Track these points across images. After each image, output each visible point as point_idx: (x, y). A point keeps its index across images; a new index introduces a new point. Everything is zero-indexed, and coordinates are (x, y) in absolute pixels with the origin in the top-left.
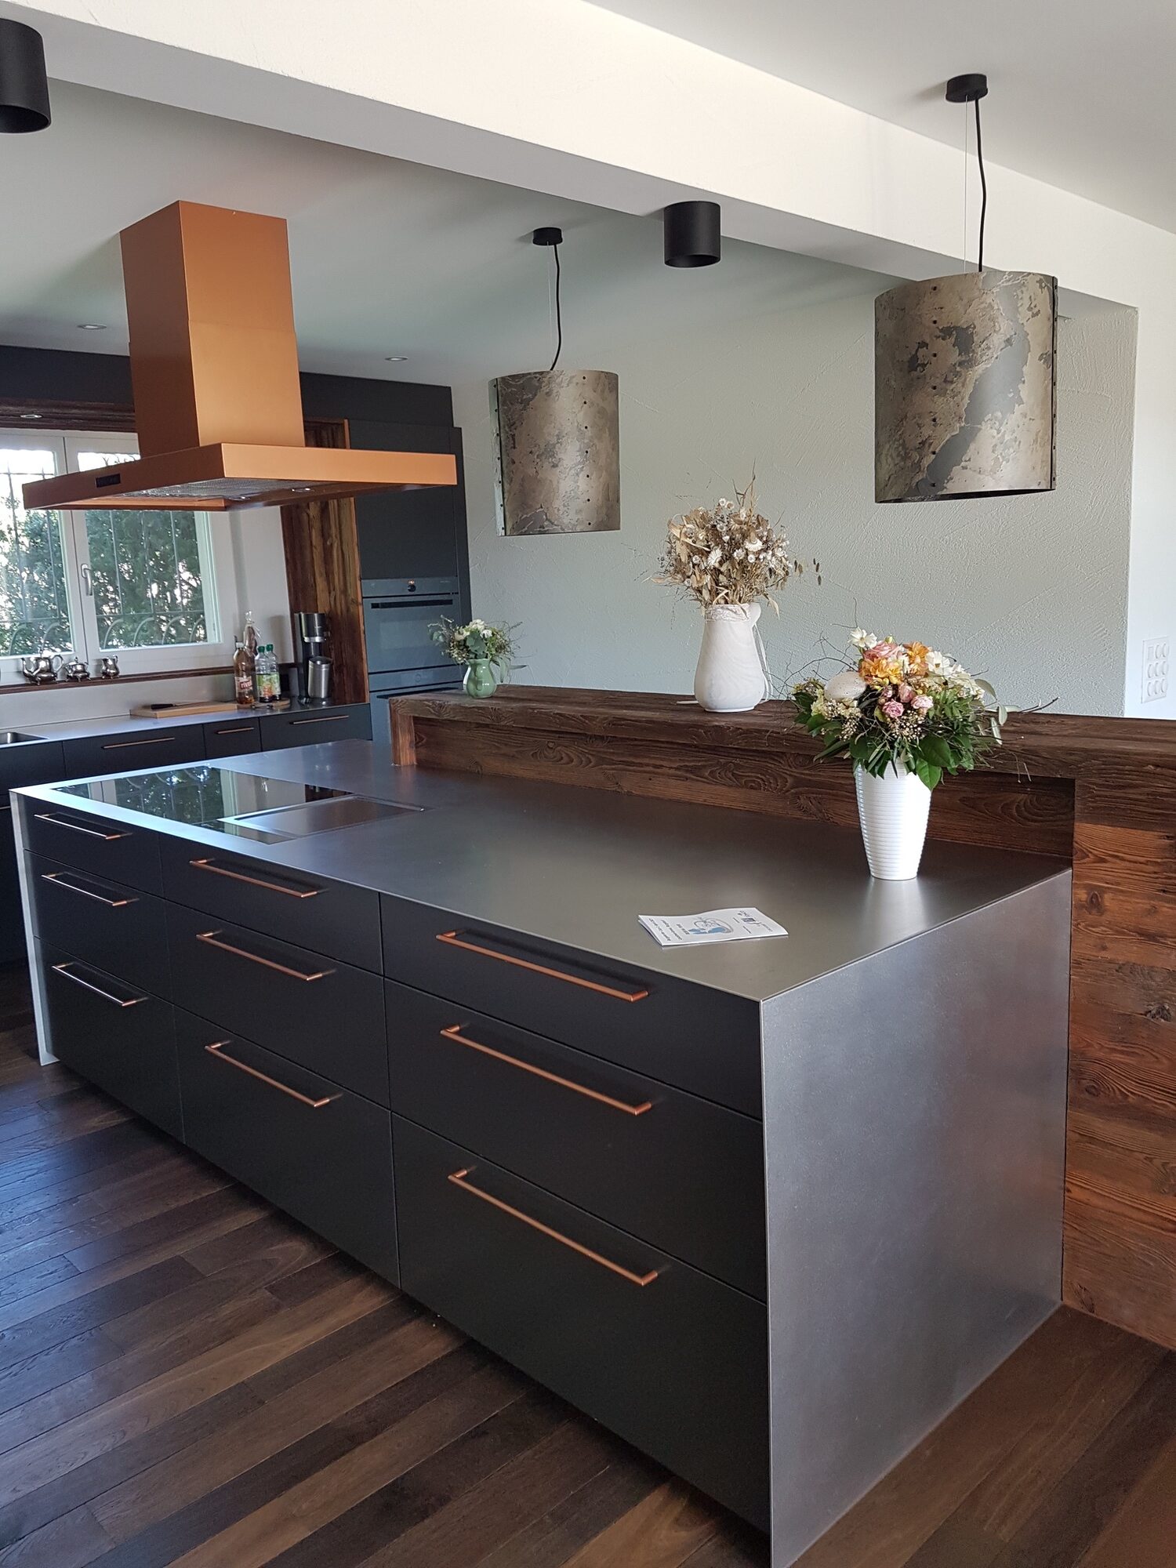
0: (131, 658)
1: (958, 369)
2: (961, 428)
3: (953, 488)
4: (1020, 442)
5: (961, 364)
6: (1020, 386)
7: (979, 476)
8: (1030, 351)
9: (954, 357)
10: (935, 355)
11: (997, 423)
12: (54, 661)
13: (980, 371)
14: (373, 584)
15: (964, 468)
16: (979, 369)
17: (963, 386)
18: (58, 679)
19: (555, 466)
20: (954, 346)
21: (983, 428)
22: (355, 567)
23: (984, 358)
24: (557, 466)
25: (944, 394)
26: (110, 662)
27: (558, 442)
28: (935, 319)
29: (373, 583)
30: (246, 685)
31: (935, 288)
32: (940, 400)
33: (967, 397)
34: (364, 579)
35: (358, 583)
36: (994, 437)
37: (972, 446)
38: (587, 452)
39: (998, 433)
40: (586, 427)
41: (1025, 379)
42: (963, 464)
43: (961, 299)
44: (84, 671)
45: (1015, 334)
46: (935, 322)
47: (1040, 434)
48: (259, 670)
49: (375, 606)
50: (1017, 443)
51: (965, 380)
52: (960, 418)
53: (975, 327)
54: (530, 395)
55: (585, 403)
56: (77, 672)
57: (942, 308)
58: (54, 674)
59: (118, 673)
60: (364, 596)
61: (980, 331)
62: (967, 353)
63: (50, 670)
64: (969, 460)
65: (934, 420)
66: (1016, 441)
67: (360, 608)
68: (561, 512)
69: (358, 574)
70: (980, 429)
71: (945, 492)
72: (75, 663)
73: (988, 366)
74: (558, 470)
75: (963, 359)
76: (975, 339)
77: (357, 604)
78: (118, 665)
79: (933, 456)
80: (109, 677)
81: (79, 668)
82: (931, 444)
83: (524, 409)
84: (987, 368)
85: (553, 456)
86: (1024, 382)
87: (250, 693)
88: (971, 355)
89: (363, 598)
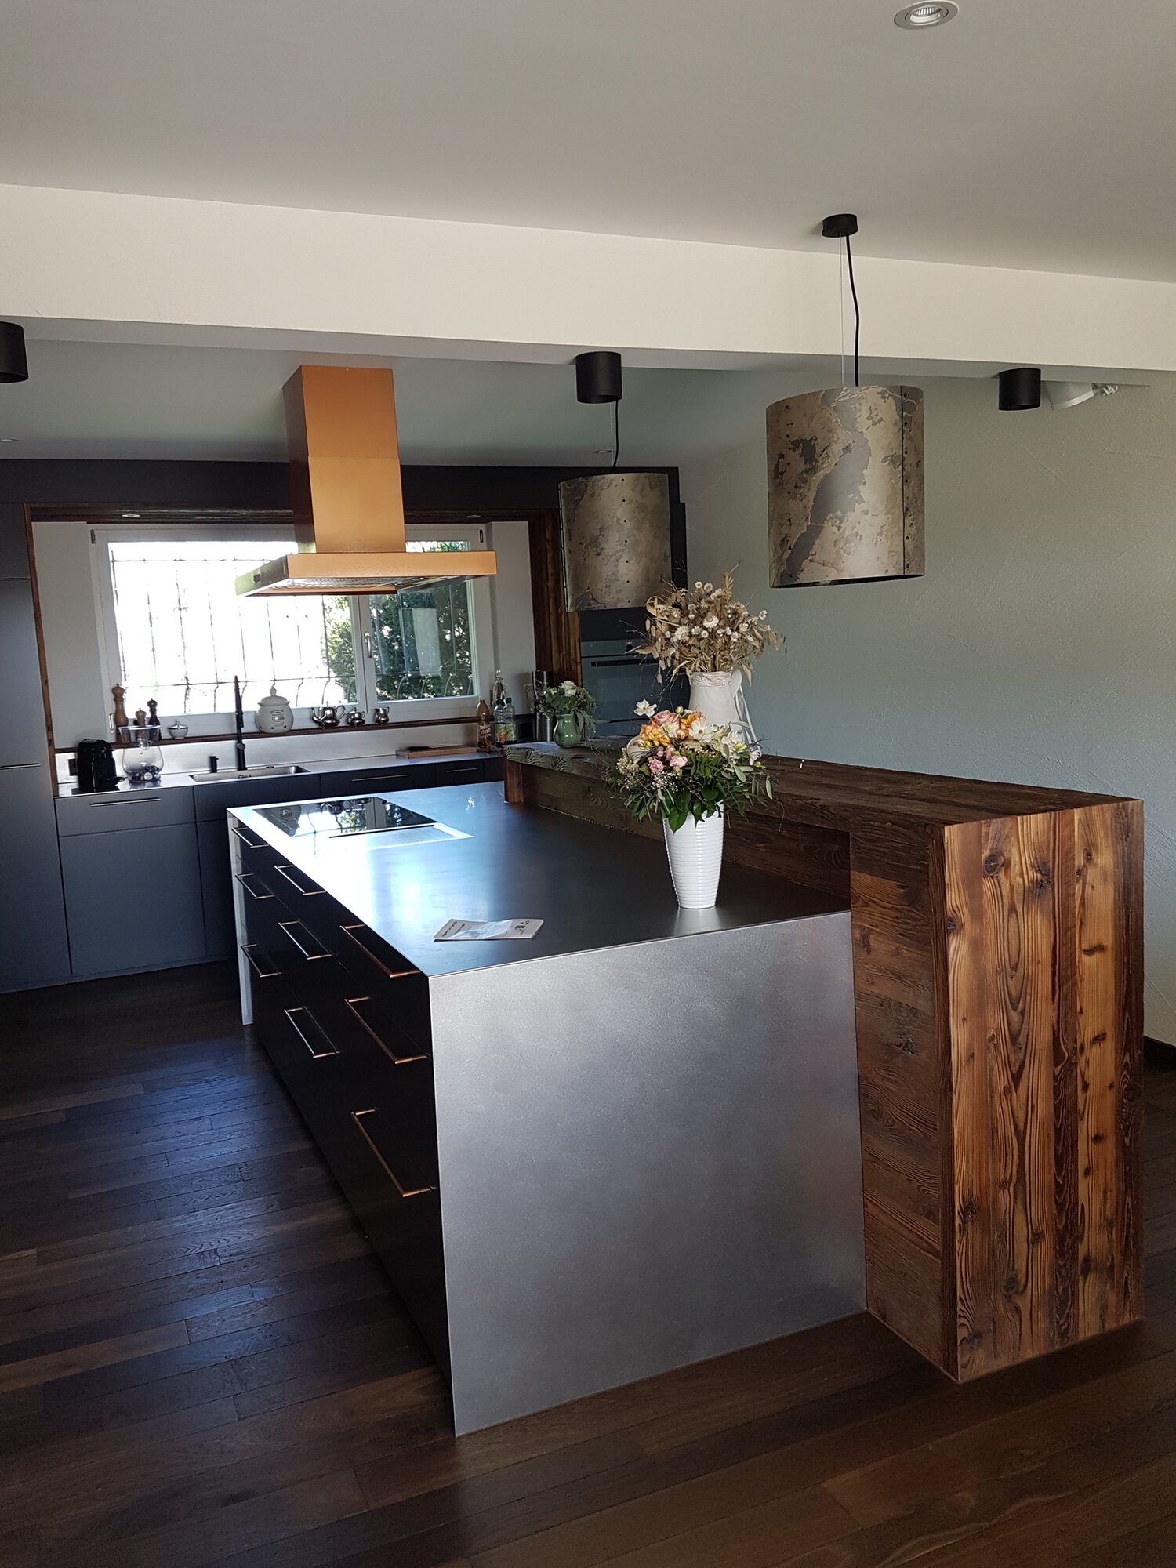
0: (402, 707)
1: (805, 476)
2: (808, 527)
3: (804, 578)
4: (861, 536)
5: (806, 471)
6: (861, 487)
7: (824, 568)
8: (870, 455)
9: (802, 466)
10: (789, 464)
11: (838, 522)
12: (338, 710)
13: (822, 477)
14: (591, 646)
15: (811, 561)
16: (820, 475)
17: (808, 490)
18: (340, 725)
19: (599, 554)
20: (801, 456)
21: (826, 525)
22: (576, 633)
23: (824, 466)
24: (600, 554)
25: (795, 498)
26: (382, 712)
27: (600, 535)
28: (788, 433)
29: (591, 644)
30: (485, 732)
31: (787, 407)
32: (792, 503)
33: (812, 500)
34: (583, 641)
35: (578, 644)
36: (834, 533)
37: (817, 542)
38: (626, 541)
39: (839, 530)
40: (625, 521)
41: (866, 480)
42: (810, 558)
43: (805, 415)
44: (359, 719)
45: (854, 441)
46: (788, 436)
47: (886, 528)
48: (497, 720)
49: (593, 664)
50: (858, 537)
51: (810, 485)
52: (807, 518)
53: (816, 439)
54: (579, 497)
55: (624, 501)
56: (355, 719)
57: (792, 424)
58: (336, 720)
59: (388, 720)
60: (582, 655)
61: (820, 443)
62: (811, 463)
63: (333, 717)
64: (815, 554)
65: (789, 520)
66: (857, 536)
67: (579, 666)
68: (603, 592)
69: (578, 637)
70: (822, 528)
71: (798, 582)
72: (354, 712)
73: (828, 472)
74: (600, 557)
75: (808, 467)
76: (817, 449)
77: (577, 663)
78: (389, 715)
79: (790, 551)
80: (382, 723)
81: (357, 716)
82: (788, 541)
83: (575, 508)
84: (827, 474)
85: (596, 546)
86: (865, 483)
87: (489, 738)
88: (814, 463)
89: (581, 657)
